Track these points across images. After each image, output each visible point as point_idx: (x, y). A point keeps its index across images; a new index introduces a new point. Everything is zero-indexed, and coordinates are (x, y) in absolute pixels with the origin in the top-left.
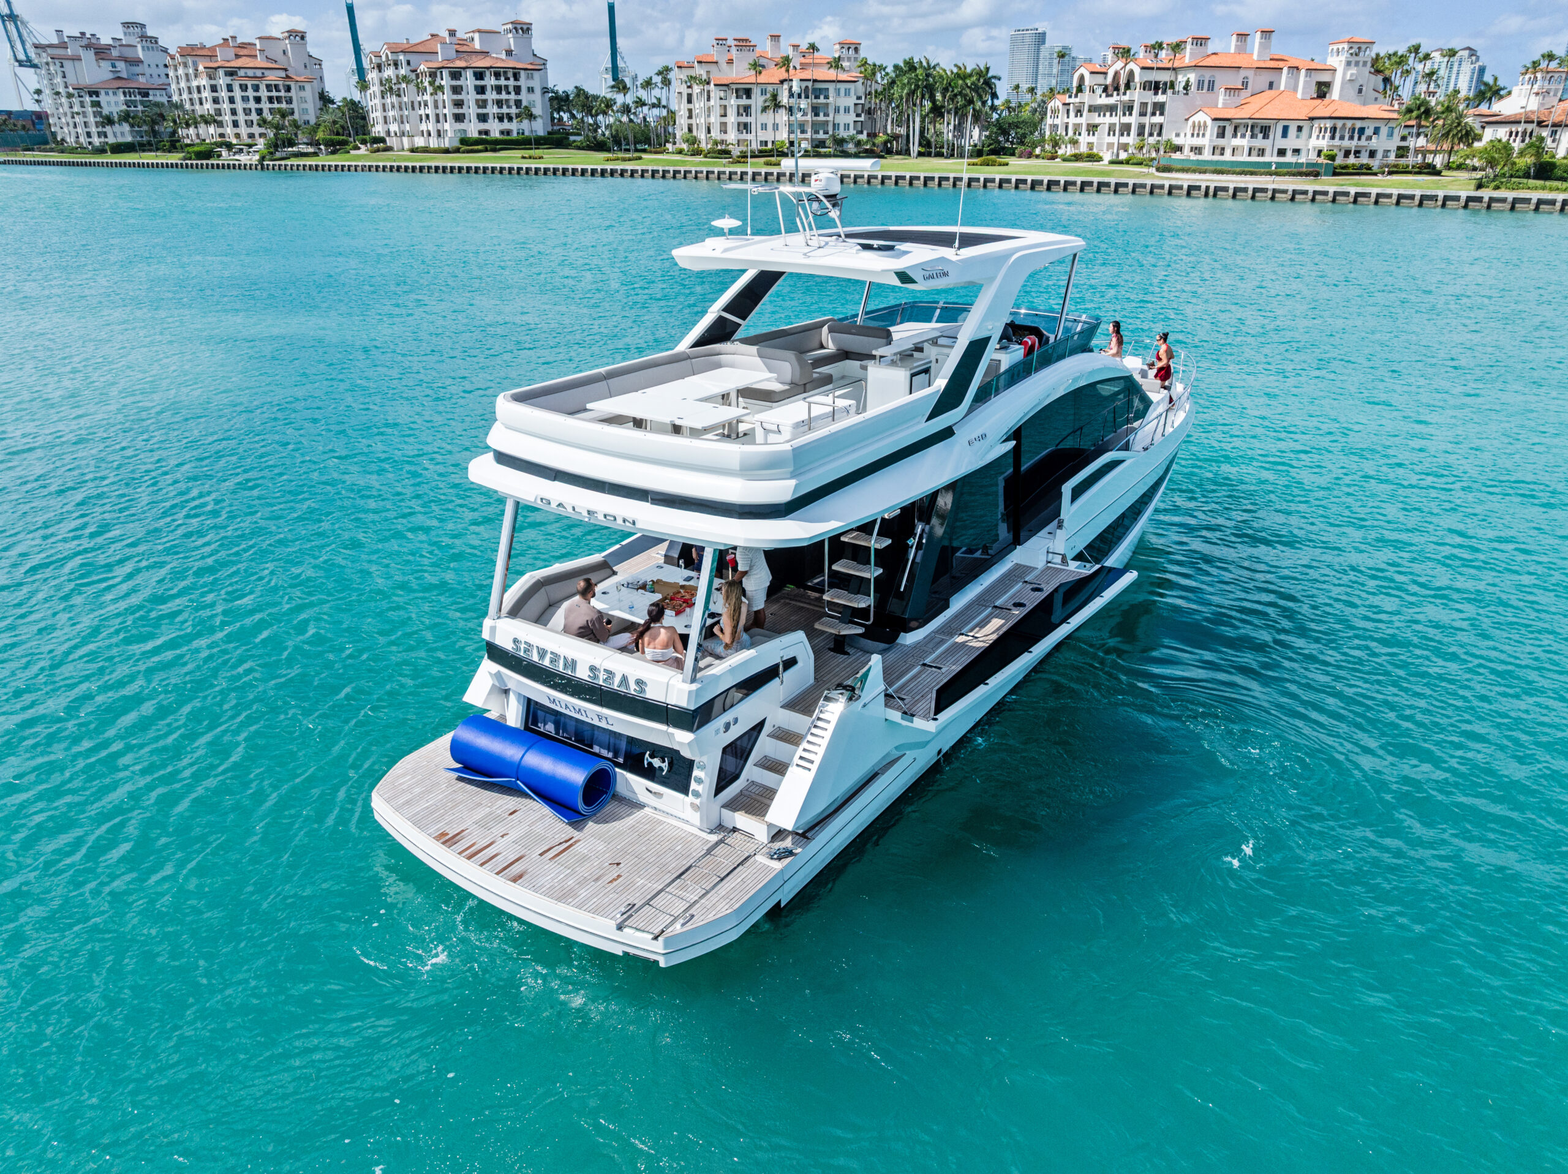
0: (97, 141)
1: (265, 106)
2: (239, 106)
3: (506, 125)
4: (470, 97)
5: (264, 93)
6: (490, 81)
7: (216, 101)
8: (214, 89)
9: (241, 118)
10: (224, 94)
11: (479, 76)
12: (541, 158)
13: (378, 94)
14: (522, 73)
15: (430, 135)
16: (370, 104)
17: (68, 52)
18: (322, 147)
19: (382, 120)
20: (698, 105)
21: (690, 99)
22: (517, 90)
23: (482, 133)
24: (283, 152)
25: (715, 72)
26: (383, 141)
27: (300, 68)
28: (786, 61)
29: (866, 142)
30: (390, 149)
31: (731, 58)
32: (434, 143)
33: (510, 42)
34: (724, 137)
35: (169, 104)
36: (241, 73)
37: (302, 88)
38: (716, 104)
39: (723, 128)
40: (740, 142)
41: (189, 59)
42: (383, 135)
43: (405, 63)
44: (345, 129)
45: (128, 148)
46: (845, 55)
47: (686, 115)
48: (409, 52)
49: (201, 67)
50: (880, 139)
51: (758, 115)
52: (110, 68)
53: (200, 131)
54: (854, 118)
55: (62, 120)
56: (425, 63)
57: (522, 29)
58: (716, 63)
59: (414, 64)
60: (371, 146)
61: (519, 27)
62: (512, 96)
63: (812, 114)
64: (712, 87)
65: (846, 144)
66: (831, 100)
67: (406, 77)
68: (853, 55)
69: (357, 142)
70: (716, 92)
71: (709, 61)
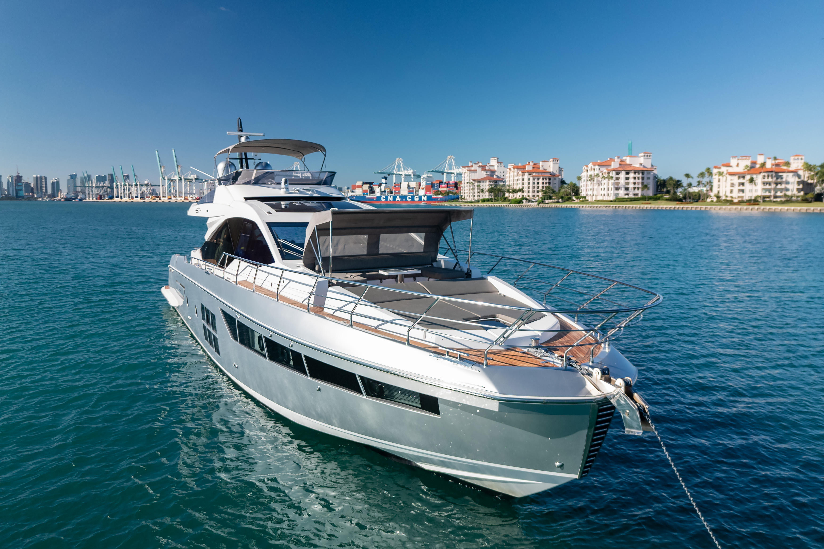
0: (476, 198)
3: (636, 191)
4: (622, 181)
5: (541, 181)
6: (631, 175)
7: (523, 184)
8: (523, 180)
9: (531, 190)
10: (526, 181)
11: (628, 173)
12: (650, 203)
13: (585, 181)
14: (646, 173)
15: (604, 195)
16: (581, 184)
17: (473, 169)
18: (560, 200)
19: (585, 190)
20: (722, 183)
21: (719, 181)
22: (643, 178)
23: (626, 195)
24: (547, 202)
25: (731, 170)
26: (585, 197)
27: (555, 172)
28: (763, 165)
29: (802, 197)
30: (588, 200)
31: (738, 164)
32: (606, 198)
33: (642, 160)
34: (731, 195)
35: (504, 185)
36: (534, 174)
37: (555, 179)
38: (729, 182)
39: (731, 191)
40: (739, 197)
41: (516, 170)
42: (585, 195)
43: (598, 169)
44: (570, 194)
45: (488, 200)
46: (796, 161)
47: (717, 187)
48: (600, 165)
49: (520, 172)
50: (810, 196)
51: (748, 186)
52: (485, 173)
53: (515, 194)
54: (796, 186)
55: (466, 191)
56: (607, 169)
57: (647, 156)
58: (731, 166)
59: (602, 169)
60: (580, 199)
61: (646, 155)
62: (640, 180)
63: (775, 185)
64: (728, 176)
65: (792, 197)
66: (784, 180)
67: (598, 174)
68: (800, 161)
69: (574, 198)
70: (729, 177)
71: (728, 165)
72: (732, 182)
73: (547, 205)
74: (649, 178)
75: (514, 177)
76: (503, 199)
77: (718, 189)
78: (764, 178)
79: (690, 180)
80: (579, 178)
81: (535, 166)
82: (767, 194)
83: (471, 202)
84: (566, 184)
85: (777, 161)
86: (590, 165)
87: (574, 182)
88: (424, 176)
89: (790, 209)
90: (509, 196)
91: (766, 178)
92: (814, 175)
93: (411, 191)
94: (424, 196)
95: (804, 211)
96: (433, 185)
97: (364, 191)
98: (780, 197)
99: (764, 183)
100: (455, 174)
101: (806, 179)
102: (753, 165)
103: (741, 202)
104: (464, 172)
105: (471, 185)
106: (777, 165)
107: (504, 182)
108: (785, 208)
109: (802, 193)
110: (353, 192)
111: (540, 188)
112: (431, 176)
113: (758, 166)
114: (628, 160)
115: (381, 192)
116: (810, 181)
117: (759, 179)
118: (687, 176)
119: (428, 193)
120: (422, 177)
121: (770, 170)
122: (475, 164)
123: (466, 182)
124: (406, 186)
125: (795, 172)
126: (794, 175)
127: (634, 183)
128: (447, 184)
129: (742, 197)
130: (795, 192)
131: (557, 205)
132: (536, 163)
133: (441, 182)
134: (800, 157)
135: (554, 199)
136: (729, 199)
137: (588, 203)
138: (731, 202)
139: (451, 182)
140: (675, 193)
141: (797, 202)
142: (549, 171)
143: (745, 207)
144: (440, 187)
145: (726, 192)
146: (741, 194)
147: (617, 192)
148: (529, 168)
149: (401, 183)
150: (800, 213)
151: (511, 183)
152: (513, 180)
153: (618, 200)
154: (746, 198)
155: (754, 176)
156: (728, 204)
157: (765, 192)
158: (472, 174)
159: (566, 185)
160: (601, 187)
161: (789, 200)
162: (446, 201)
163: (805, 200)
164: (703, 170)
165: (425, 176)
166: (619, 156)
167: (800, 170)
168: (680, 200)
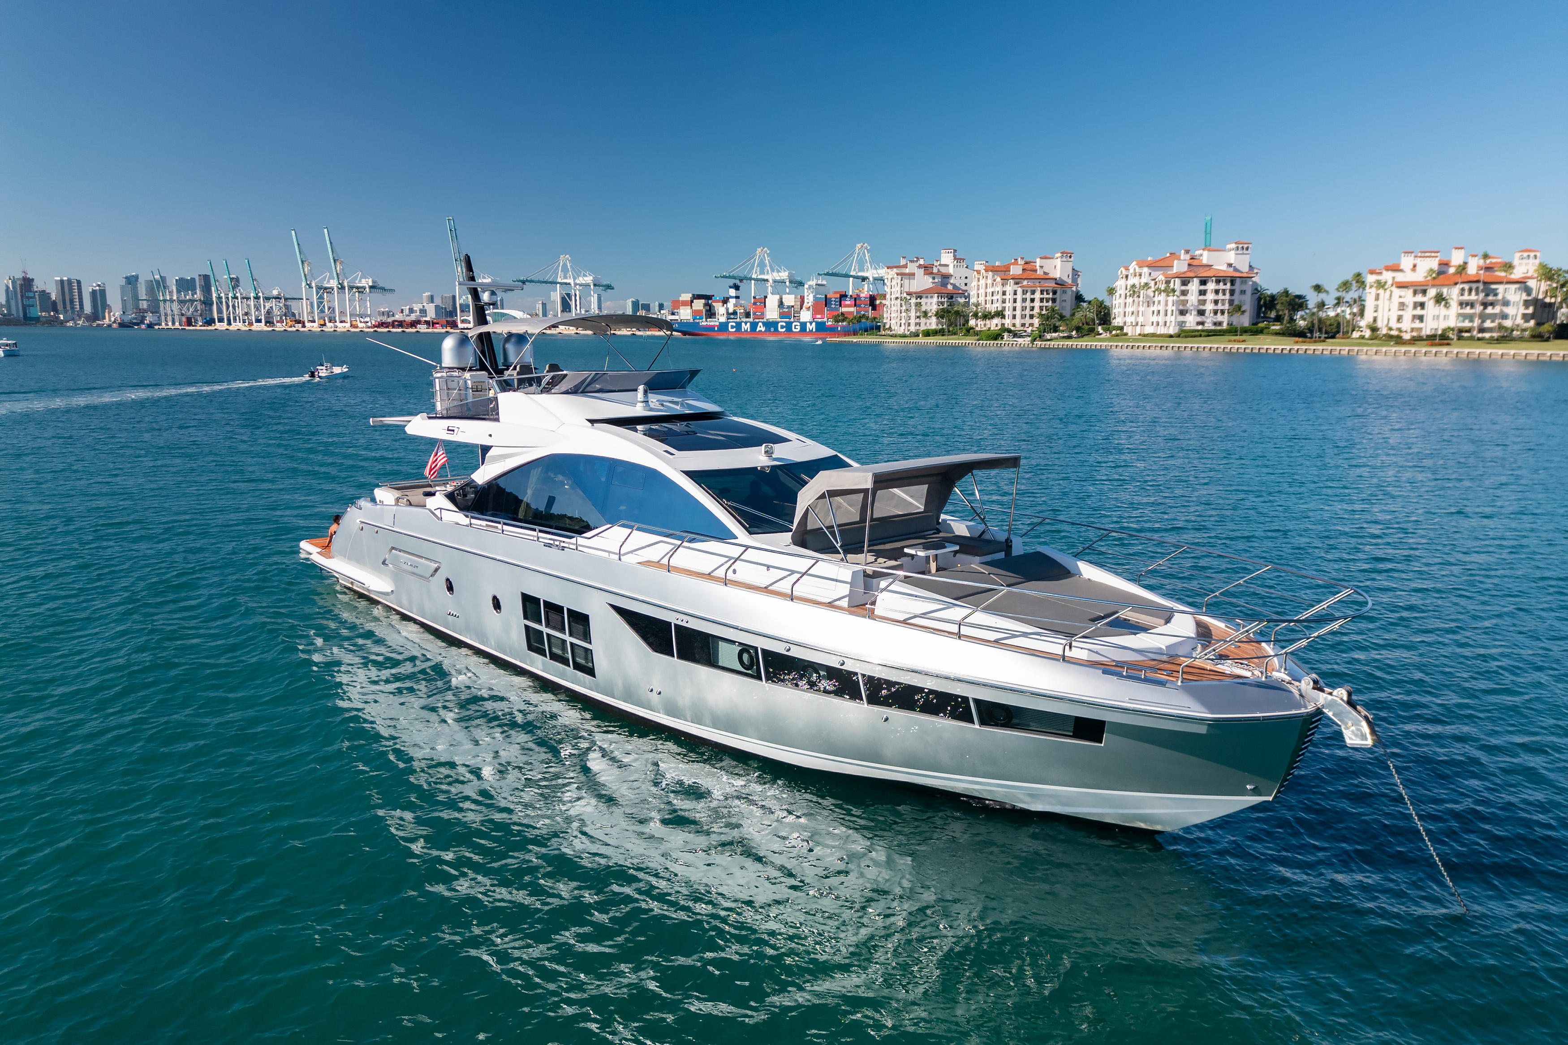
0: (913, 328)
2: (1019, 305)
4: (1193, 298)
5: (1037, 296)
6: (1211, 286)
7: (1004, 302)
8: (1004, 293)
9: (1018, 313)
10: (1009, 297)
11: (1203, 282)
12: (1244, 341)
13: (1123, 296)
14: (1238, 280)
16: (1114, 302)
17: (907, 271)
18: (1074, 333)
19: (1122, 314)
20: (1383, 303)
21: (1377, 298)
22: (1232, 292)
23: (1198, 323)
24: (1048, 336)
25: (1400, 277)
26: (1121, 328)
27: (1065, 278)
28: (1463, 268)
29: (1533, 329)
30: (1126, 334)
31: (1415, 266)
32: (1161, 330)
33: (1231, 257)
34: (1399, 325)
35: (967, 304)
36: (1025, 283)
37: (1064, 292)
38: (1396, 300)
39: (1400, 319)
40: (1412, 330)
41: (990, 273)
42: (1121, 325)
43: (1147, 274)
44: (1093, 320)
45: (935, 333)
46: (1525, 261)
47: (1373, 309)
48: (1152, 266)
49: (998, 279)
50: (1547, 328)
51: (1432, 309)
52: (931, 280)
53: (988, 322)
54: (1522, 310)
55: (893, 315)
56: (1163, 274)
57: (1243, 248)
58: (1401, 271)
59: (1154, 274)
60: (1111, 332)
61: (1240, 246)
62: (1227, 296)
63: (1482, 307)
64: (1394, 289)
65: (1512, 330)
66: (1500, 297)
67: (1146, 284)
68: (1532, 261)
69: (1100, 329)
70: (1397, 292)
71: (1396, 269)
72: (1402, 300)
73: (1048, 343)
74: (1243, 292)
75: (986, 287)
76: (964, 331)
77: (1375, 315)
78: (1462, 295)
79: (1322, 296)
80: (1111, 291)
81: (1026, 266)
82: (1467, 324)
83: (904, 336)
84: (1085, 302)
85: (1488, 261)
86: (1133, 266)
87: (1100, 299)
88: (810, 283)
89: (1508, 354)
90: (977, 325)
91: (1466, 293)
92: (1557, 288)
93: (785, 312)
94: (811, 323)
95: (1534, 358)
96: (827, 301)
97: (696, 313)
98: (1490, 330)
99: (1462, 304)
100: (871, 279)
101: (1541, 297)
102: (1444, 268)
103: (1415, 340)
104: (890, 277)
105: (903, 303)
106: (1488, 269)
107: (968, 297)
108: (1498, 351)
109: (1532, 323)
110: (673, 314)
111: (1037, 310)
112: (824, 282)
113: (1452, 270)
114: (1205, 257)
115: (728, 313)
116: (1548, 300)
117: (1453, 293)
118: (1318, 288)
119: (819, 316)
120: (806, 286)
121: (1475, 279)
122: (912, 261)
123: (893, 296)
124: (776, 304)
125: (1522, 283)
126: (1519, 289)
127: (1216, 302)
128: (855, 299)
129: (1421, 329)
130: (1519, 321)
131: (1069, 343)
132: (1028, 260)
133: (843, 296)
134: (1532, 254)
135: (1063, 331)
136: (1394, 333)
137: (1128, 340)
138: (1398, 340)
139: (862, 295)
140: (1292, 320)
141: (1521, 339)
142: (1055, 276)
143: (1424, 350)
144: (840, 305)
145: (1389, 320)
146: (1417, 324)
147: (1181, 318)
148: (1016, 270)
149: (766, 297)
150: (1526, 362)
151: (982, 299)
152: (984, 294)
153: (1184, 334)
154: (1427, 331)
155: (1445, 291)
156: (1392, 343)
157: (1463, 321)
158: (906, 282)
159: (1085, 305)
160: (1152, 308)
161: (1506, 337)
162: (855, 333)
163: (1538, 337)
164: (1349, 276)
165: (813, 283)
166: (1187, 248)
167: (1531, 278)
168: (1300, 334)
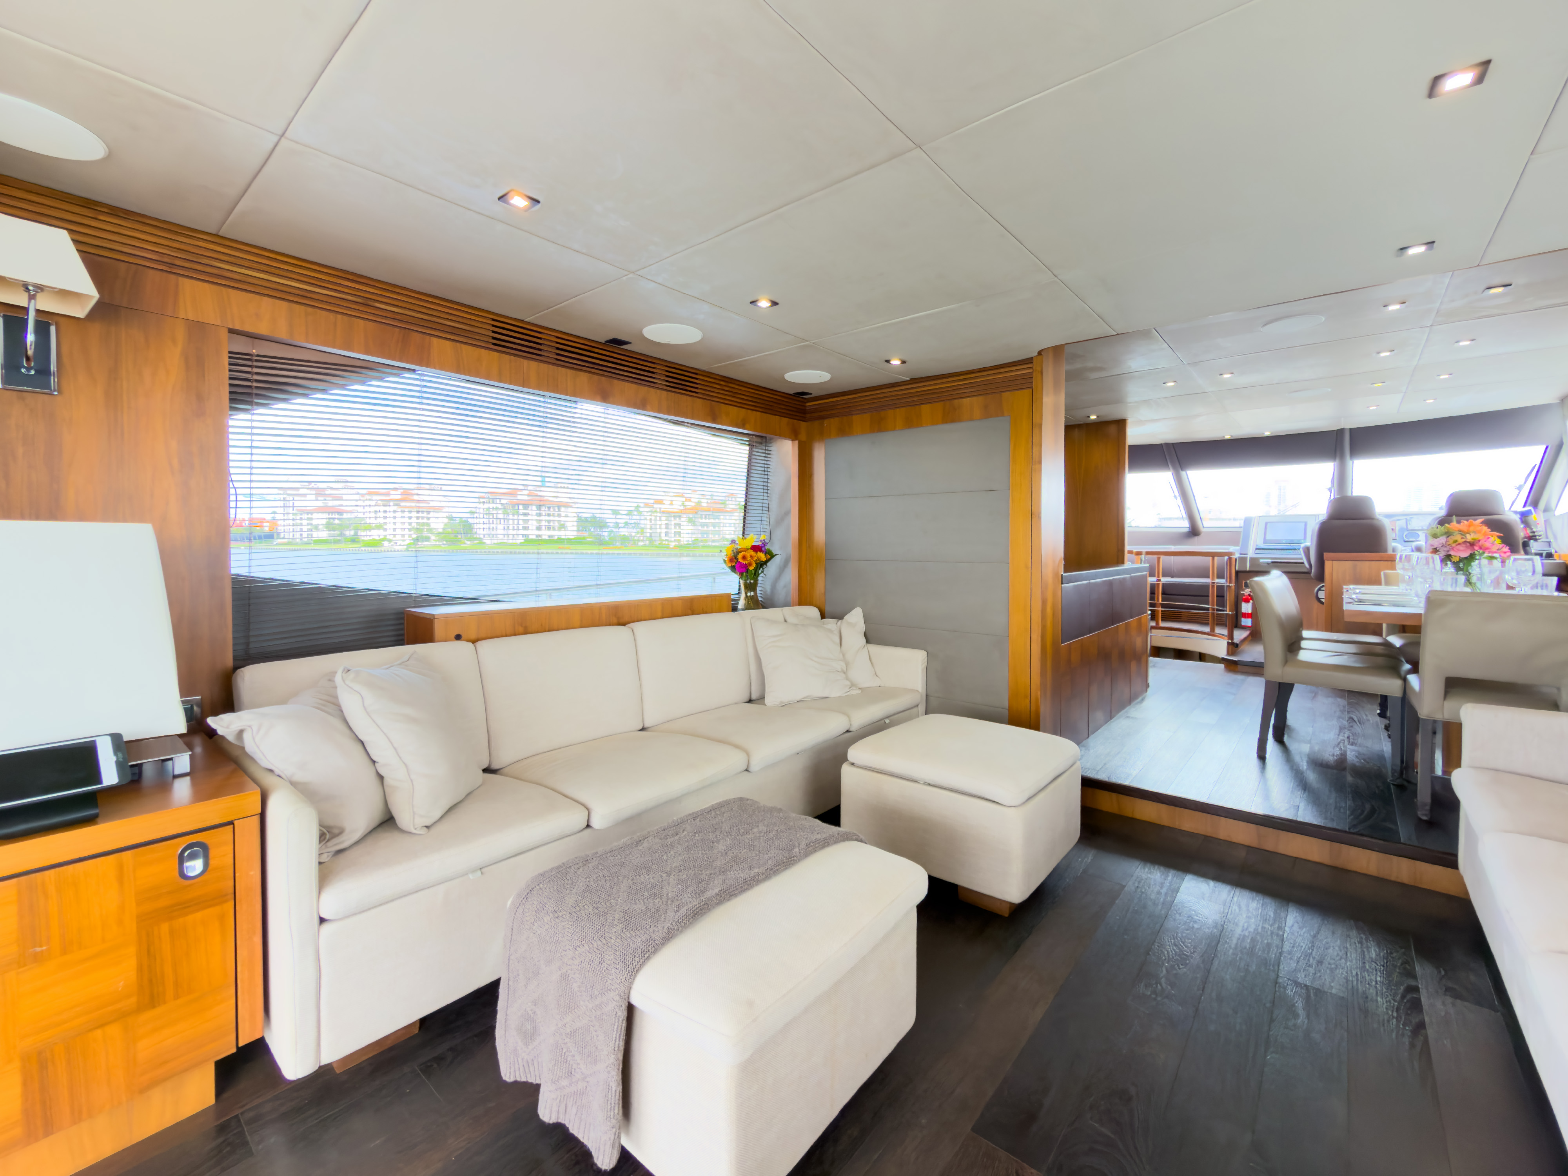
1: (414, 520)
3: (551, 533)
11: (539, 508)
15: (509, 536)
17: (299, 493)
26: (481, 539)
30: (483, 543)
32: (512, 540)
34: (667, 538)
35: (355, 519)
39: (666, 534)
40: (675, 541)
53: (372, 533)
72: (667, 522)
79: (616, 520)
103: (678, 547)
129: (679, 540)
136: (665, 543)
140: (600, 534)
146: (677, 537)
147: (525, 532)
153: (529, 543)
158: (298, 501)
